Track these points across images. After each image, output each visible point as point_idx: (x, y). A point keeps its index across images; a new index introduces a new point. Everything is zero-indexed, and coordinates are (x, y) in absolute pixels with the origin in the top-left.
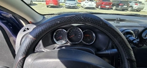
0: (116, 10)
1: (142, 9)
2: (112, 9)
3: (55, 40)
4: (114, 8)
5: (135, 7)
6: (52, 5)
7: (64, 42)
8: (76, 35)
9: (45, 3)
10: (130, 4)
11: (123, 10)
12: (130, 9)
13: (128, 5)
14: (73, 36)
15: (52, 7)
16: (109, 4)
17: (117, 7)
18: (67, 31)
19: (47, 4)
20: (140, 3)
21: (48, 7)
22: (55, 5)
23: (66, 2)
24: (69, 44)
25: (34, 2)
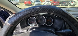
0: (62, 6)
1: (76, 5)
2: (60, 5)
3: (29, 23)
4: (61, 5)
5: (72, 4)
6: (28, 4)
7: (34, 25)
8: (41, 20)
9: (24, 3)
10: (69, 3)
11: (65, 6)
12: (69, 5)
13: (68, 3)
14: (39, 21)
15: (28, 5)
16: (58, 3)
17: (62, 4)
18: (36, 18)
19: (25, 4)
20: (74, 1)
21: (25, 5)
22: (29, 4)
23: (35, 2)
24: (37, 26)
25: (18, 3)
